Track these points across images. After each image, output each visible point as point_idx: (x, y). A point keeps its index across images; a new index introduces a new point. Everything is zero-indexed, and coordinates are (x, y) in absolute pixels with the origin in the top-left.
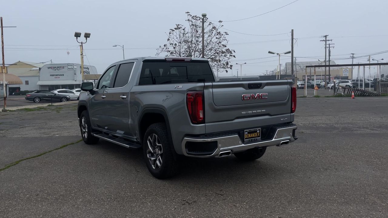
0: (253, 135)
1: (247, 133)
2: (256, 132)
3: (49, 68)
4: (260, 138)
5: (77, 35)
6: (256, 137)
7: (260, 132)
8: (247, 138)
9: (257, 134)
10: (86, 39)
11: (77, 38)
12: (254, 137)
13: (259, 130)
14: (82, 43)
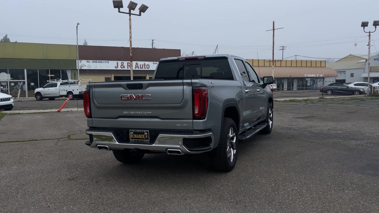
0: (140, 136)
1: (132, 133)
2: (143, 133)
3: (375, 59)
4: (148, 140)
5: (365, 25)
6: (143, 139)
7: (148, 134)
8: (132, 138)
9: (145, 136)
10: (376, 28)
11: (364, 28)
12: (141, 139)
13: (147, 132)
14: (370, 32)
